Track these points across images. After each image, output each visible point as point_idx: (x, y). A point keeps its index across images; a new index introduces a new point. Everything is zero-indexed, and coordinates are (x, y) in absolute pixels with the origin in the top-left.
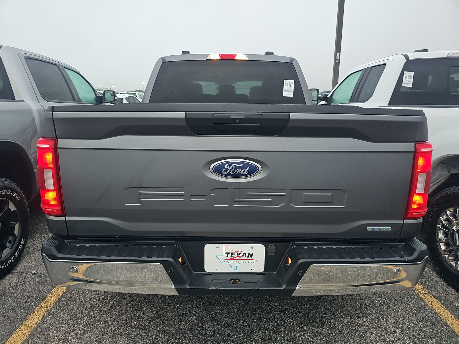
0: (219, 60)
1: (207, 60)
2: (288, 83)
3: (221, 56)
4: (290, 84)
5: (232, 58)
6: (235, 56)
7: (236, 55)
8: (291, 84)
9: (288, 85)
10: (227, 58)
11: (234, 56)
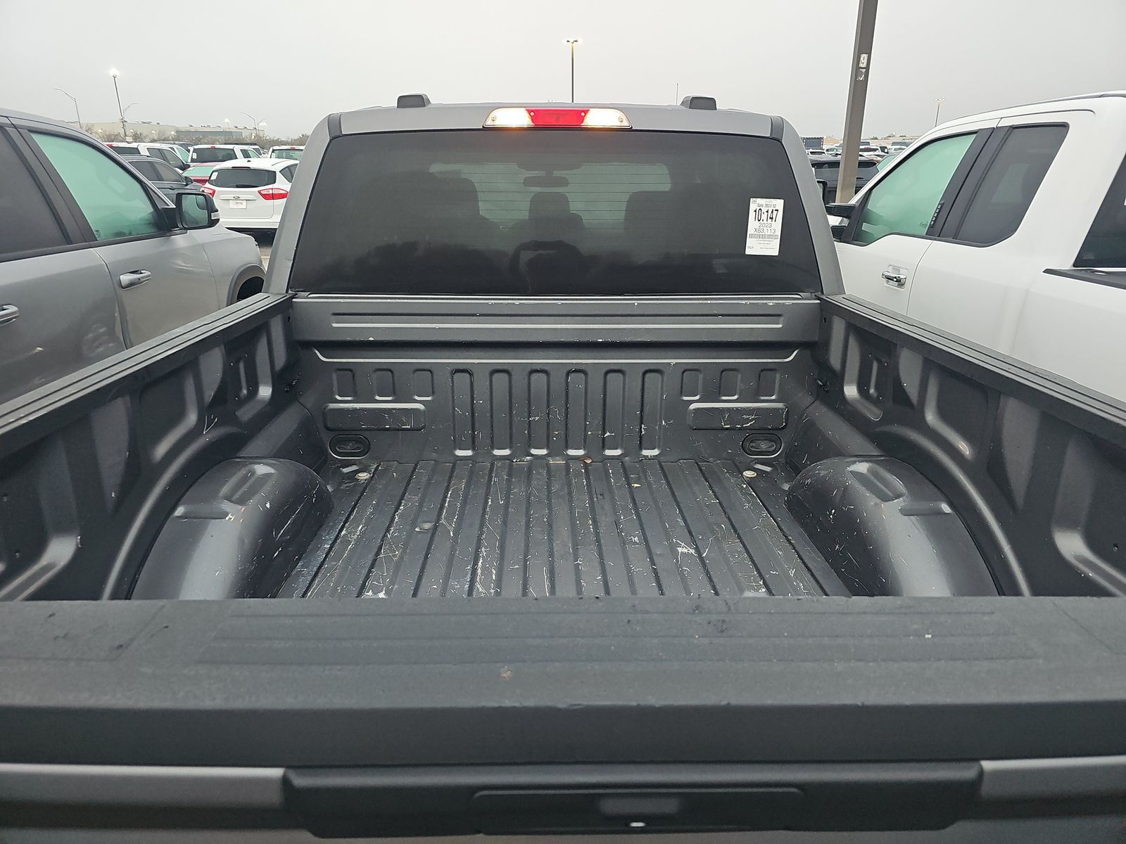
0: (528, 129)
1: (485, 129)
2: (764, 210)
3: (535, 113)
4: (770, 212)
5: (573, 123)
6: (583, 114)
7: (586, 112)
8: (775, 212)
9: (764, 217)
10: (552, 122)
11: (580, 114)
